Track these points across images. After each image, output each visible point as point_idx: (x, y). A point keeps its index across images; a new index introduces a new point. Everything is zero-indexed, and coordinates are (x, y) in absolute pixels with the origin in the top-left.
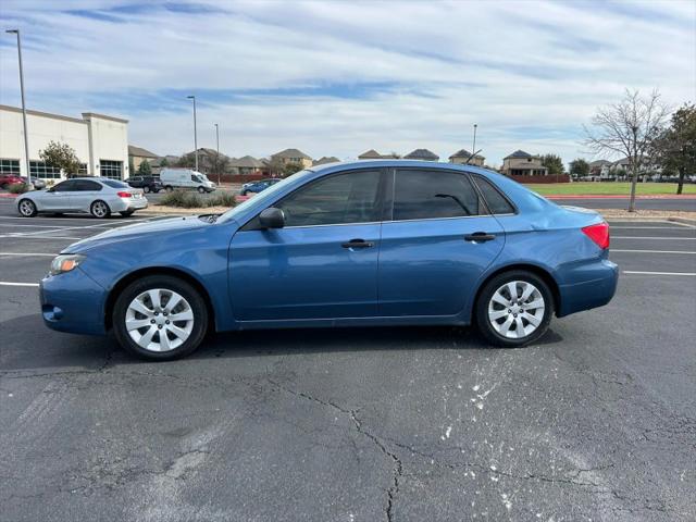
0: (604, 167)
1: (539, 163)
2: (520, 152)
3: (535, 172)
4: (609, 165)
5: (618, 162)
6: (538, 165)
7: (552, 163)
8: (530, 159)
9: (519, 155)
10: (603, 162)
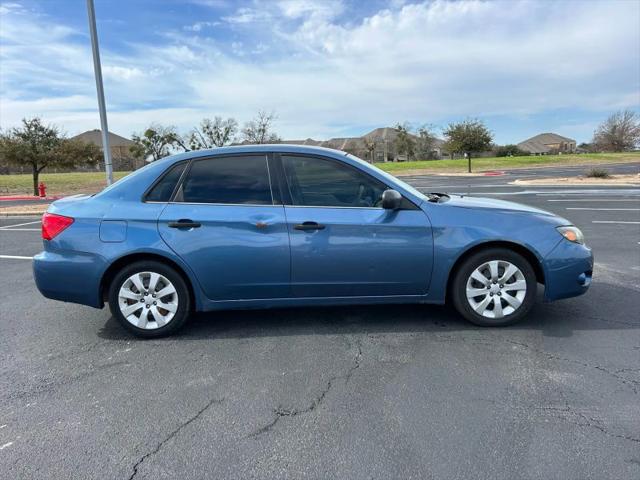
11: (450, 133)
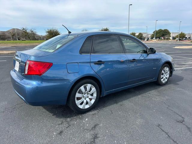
11: (48, 32)
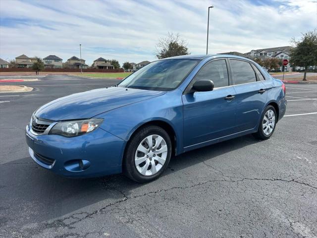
0: (134, 66)
1: (110, 63)
2: (101, 58)
3: (109, 67)
4: (136, 65)
5: (139, 64)
6: (109, 64)
7: (115, 63)
8: (106, 61)
9: (101, 60)
10: (133, 63)
